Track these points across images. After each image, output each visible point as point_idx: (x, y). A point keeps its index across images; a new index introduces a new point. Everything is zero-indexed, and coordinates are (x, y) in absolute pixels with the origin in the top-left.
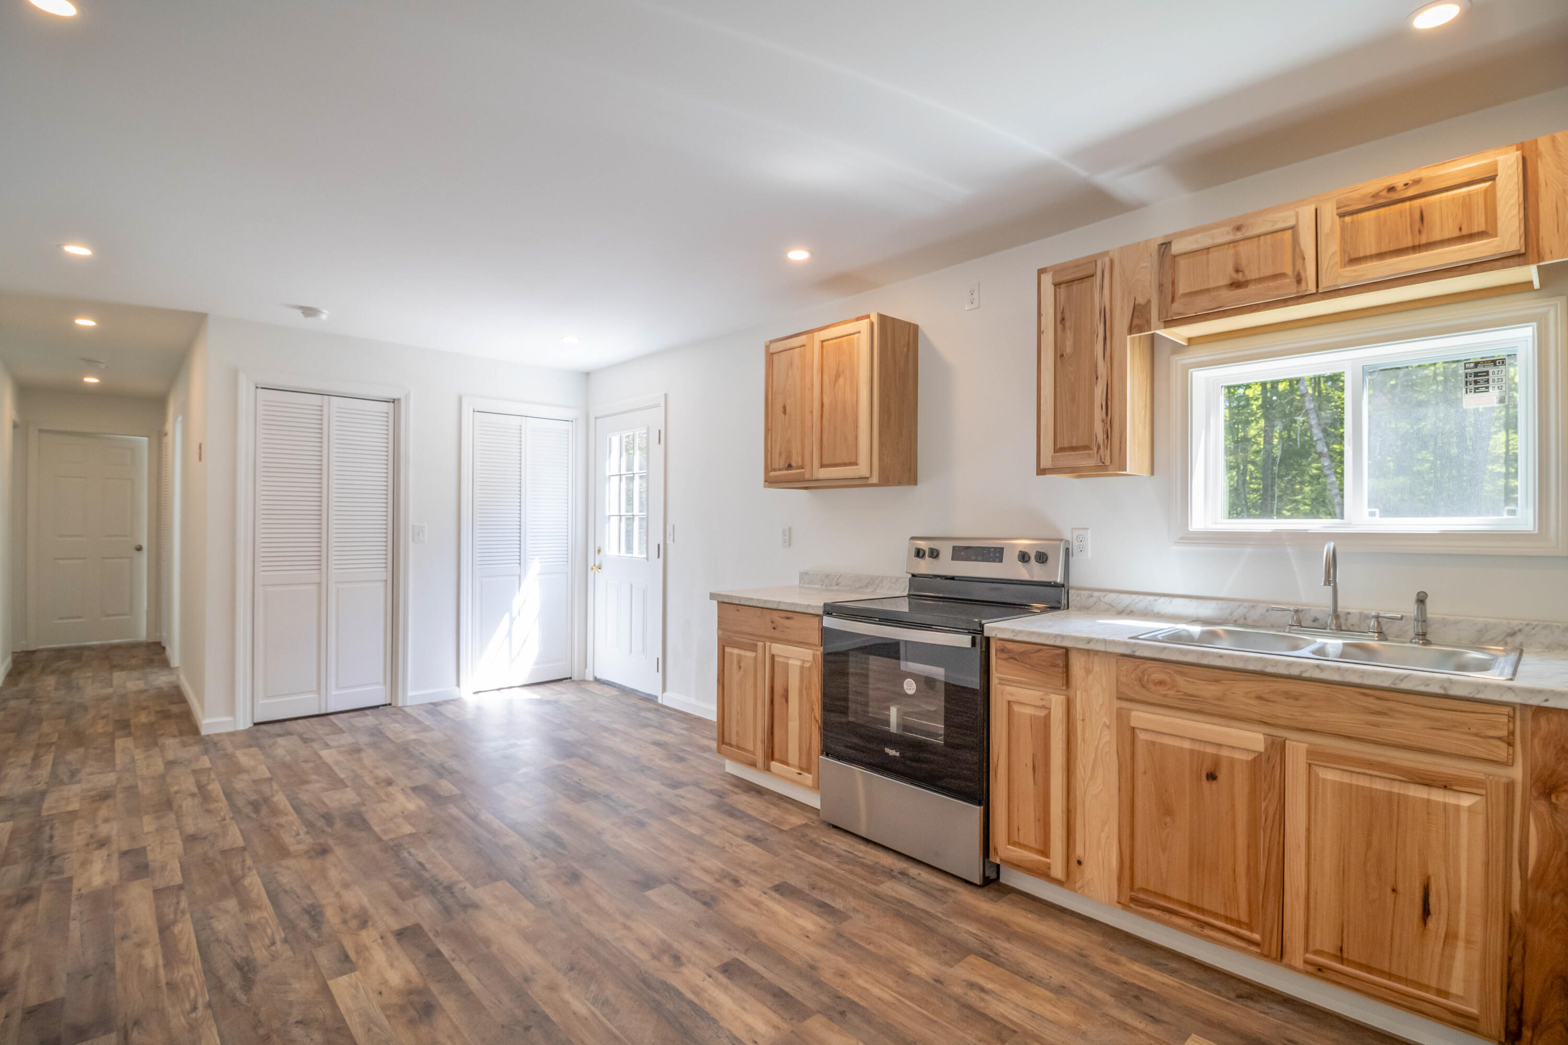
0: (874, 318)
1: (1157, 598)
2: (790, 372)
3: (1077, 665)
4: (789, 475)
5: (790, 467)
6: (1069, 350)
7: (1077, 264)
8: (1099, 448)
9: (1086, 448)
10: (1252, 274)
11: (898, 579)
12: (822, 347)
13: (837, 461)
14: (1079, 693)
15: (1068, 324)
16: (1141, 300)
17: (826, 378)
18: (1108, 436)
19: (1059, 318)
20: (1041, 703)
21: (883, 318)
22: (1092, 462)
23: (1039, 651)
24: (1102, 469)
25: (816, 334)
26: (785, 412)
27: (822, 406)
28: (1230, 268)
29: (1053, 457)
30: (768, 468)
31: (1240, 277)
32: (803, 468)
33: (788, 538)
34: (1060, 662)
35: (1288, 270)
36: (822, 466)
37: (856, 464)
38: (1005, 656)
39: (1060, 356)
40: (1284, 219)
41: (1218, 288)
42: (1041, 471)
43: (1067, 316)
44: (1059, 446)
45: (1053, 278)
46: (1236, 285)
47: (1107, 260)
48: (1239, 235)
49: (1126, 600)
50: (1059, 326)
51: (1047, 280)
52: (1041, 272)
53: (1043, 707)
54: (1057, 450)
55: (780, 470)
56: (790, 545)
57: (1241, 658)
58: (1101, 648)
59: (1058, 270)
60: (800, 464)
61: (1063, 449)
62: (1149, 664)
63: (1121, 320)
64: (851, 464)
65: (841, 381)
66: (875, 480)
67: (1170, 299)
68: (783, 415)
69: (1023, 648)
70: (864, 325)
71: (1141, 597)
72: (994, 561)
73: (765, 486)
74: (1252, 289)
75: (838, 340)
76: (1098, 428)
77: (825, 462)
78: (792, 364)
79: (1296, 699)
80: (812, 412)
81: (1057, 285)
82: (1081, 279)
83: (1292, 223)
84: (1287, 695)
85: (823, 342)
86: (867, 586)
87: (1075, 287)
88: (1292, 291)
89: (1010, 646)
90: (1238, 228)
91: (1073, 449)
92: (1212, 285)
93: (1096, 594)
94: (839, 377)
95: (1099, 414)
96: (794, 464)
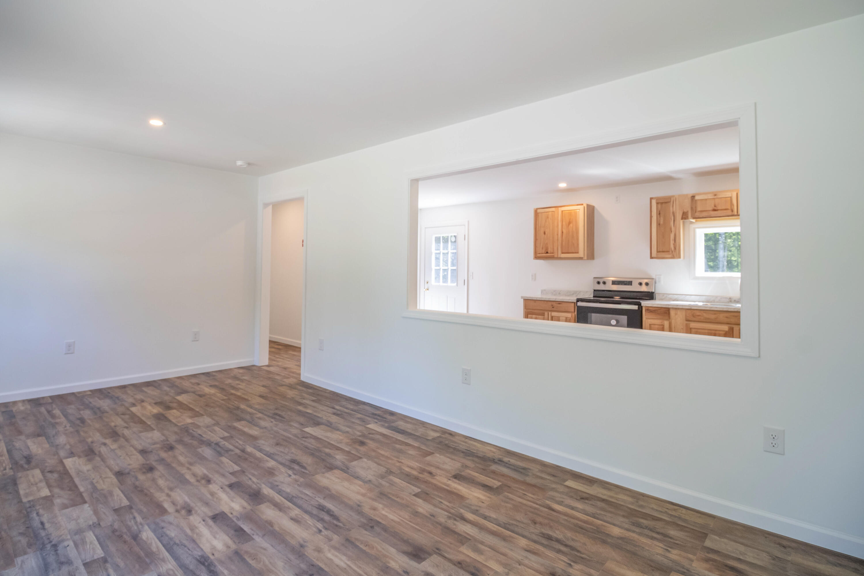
0: (585, 205)
1: (686, 296)
2: (547, 220)
3: (672, 313)
4: (547, 256)
5: (547, 253)
6: (662, 222)
7: (664, 198)
8: (672, 252)
9: (668, 252)
10: (719, 208)
11: (587, 292)
12: (562, 213)
13: (570, 251)
14: (673, 321)
15: (661, 215)
16: (685, 211)
17: (564, 223)
18: (675, 248)
19: (658, 213)
20: (661, 324)
21: (588, 205)
22: (670, 256)
23: (660, 309)
24: (673, 257)
25: (560, 208)
26: (545, 233)
27: (562, 232)
28: (713, 206)
29: (656, 254)
30: (536, 252)
31: (716, 208)
32: (553, 253)
33: (534, 277)
34: (668, 312)
35: (729, 208)
36: (563, 253)
37: (578, 253)
38: (649, 311)
39: (659, 224)
40: (728, 194)
41: (709, 211)
42: (651, 258)
43: (661, 213)
44: (658, 250)
45: (656, 201)
46: (714, 210)
47: (674, 198)
48: (715, 197)
49: (676, 297)
50: (658, 216)
51: (654, 202)
52: (651, 199)
53: (662, 325)
54: (658, 252)
55: (542, 254)
56: (535, 280)
57: (721, 308)
58: (681, 307)
59: (657, 199)
60: (552, 252)
61: (660, 252)
62: (695, 311)
63: (679, 216)
64: (576, 253)
65: (571, 225)
66: (586, 258)
67: (695, 212)
68: (544, 235)
69: (654, 309)
70: (581, 207)
71: (681, 296)
72: (629, 285)
73: (534, 259)
74: (719, 212)
75: (569, 211)
76: (672, 246)
77: (563, 252)
78: (548, 217)
79: (736, 317)
80: (558, 235)
81: (657, 203)
82: (666, 203)
83: (730, 196)
84: (734, 316)
85: (562, 211)
86: (573, 294)
87: (664, 205)
88: (730, 213)
89: (650, 308)
90: (715, 195)
91: (663, 252)
92: (707, 209)
93: (665, 295)
94: (570, 223)
95: (672, 242)
96: (549, 252)
